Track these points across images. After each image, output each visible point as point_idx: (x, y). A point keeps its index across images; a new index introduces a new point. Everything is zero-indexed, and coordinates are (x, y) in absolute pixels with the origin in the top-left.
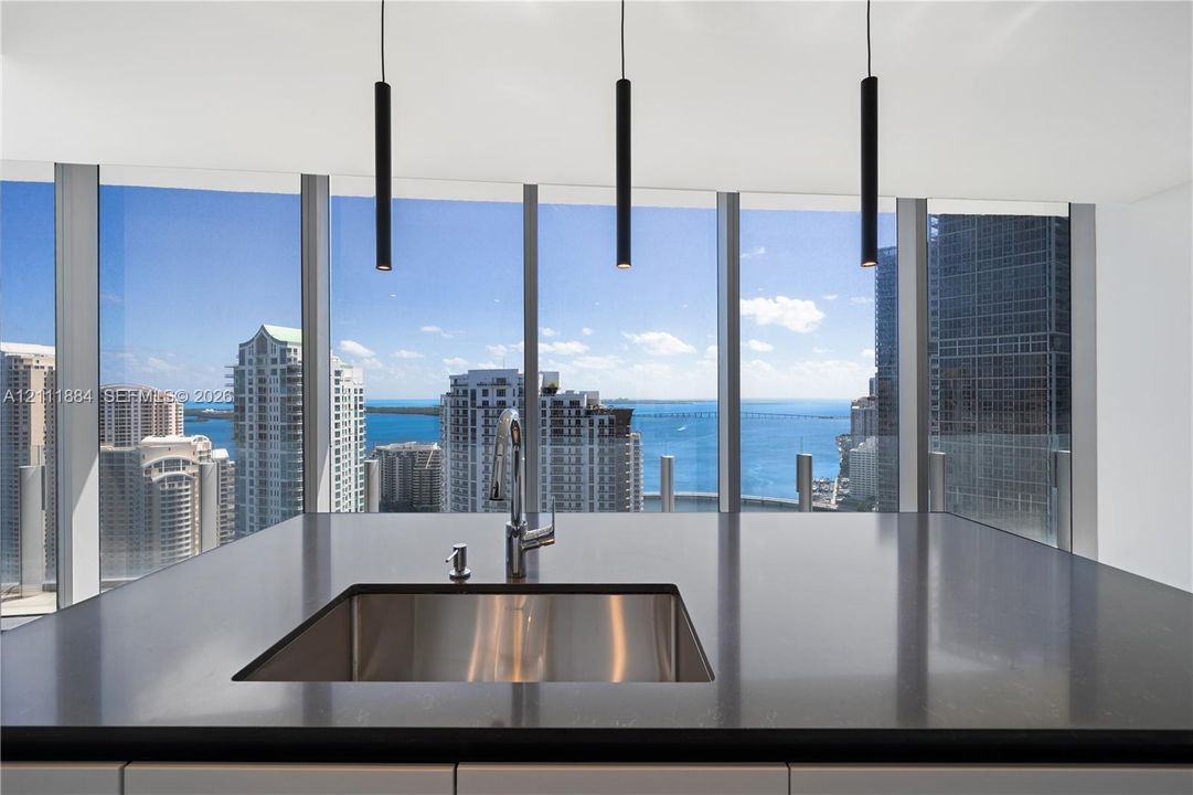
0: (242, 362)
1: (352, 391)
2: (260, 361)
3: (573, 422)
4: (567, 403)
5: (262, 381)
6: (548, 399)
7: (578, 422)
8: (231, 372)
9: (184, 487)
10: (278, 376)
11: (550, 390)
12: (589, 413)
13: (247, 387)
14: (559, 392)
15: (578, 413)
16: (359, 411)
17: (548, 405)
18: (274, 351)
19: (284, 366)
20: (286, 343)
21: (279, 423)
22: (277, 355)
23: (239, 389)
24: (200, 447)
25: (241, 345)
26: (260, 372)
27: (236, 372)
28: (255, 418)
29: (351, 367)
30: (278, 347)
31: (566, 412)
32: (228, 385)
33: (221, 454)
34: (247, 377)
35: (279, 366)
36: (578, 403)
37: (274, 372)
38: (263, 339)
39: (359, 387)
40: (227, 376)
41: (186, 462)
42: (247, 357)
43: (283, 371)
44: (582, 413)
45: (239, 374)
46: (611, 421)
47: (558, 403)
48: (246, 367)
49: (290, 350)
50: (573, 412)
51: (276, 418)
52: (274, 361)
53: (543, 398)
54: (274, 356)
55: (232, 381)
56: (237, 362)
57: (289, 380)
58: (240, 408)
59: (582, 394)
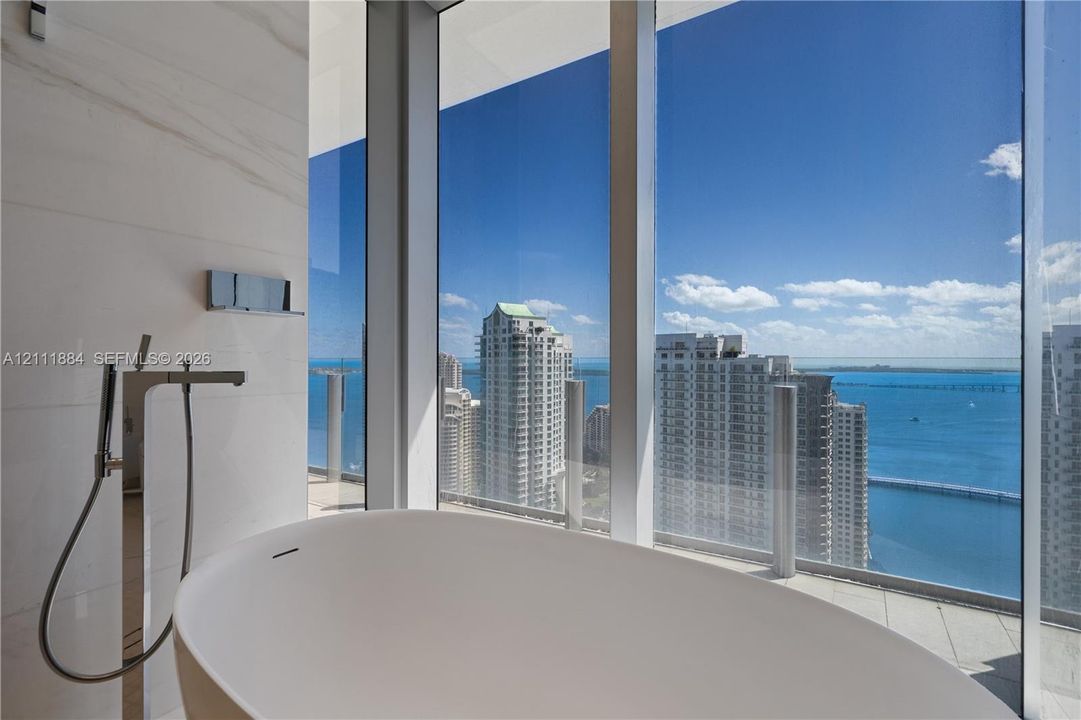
0: (485, 333)
1: (563, 356)
2: (495, 331)
3: (756, 388)
4: (749, 368)
5: (496, 347)
6: (728, 362)
7: (761, 389)
8: (479, 340)
9: (453, 426)
10: (507, 343)
11: (731, 354)
12: (774, 379)
13: (488, 351)
14: (740, 356)
15: (761, 379)
16: (568, 372)
17: (728, 369)
18: (504, 323)
19: (510, 335)
20: (511, 316)
21: (507, 380)
22: (506, 327)
23: (483, 354)
24: (464, 397)
25: (485, 319)
26: (496, 340)
27: (482, 340)
28: (492, 376)
29: (562, 335)
30: (507, 320)
31: (748, 378)
32: (476, 351)
33: (475, 403)
34: (488, 344)
35: (507, 335)
36: (761, 368)
37: (504, 340)
38: (498, 313)
39: (568, 352)
40: (476, 344)
41: (455, 408)
42: (488, 329)
43: (510, 338)
44: (766, 379)
45: (483, 342)
46: (801, 389)
47: (738, 369)
48: (488, 337)
49: (514, 322)
50: (756, 378)
51: (505, 377)
52: (504, 331)
53: (723, 362)
54: (504, 327)
55: (479, 347)
56: (481, 332)
57: (514, 346)
58: (484, 368)
59: (767, 357)
